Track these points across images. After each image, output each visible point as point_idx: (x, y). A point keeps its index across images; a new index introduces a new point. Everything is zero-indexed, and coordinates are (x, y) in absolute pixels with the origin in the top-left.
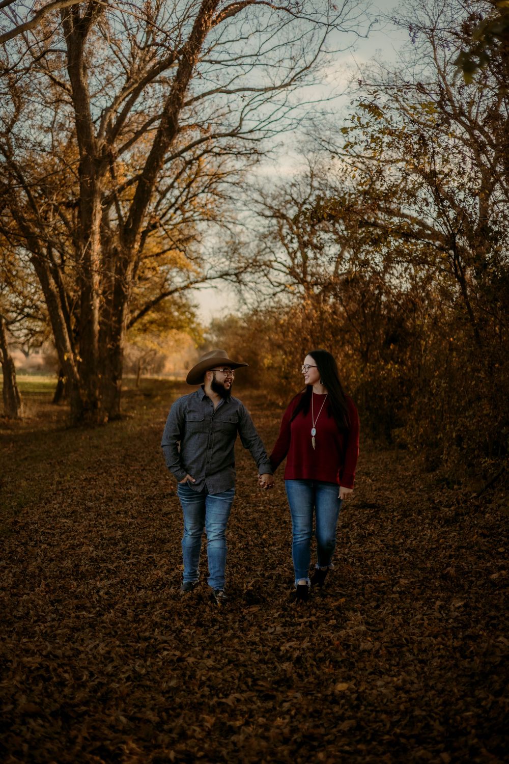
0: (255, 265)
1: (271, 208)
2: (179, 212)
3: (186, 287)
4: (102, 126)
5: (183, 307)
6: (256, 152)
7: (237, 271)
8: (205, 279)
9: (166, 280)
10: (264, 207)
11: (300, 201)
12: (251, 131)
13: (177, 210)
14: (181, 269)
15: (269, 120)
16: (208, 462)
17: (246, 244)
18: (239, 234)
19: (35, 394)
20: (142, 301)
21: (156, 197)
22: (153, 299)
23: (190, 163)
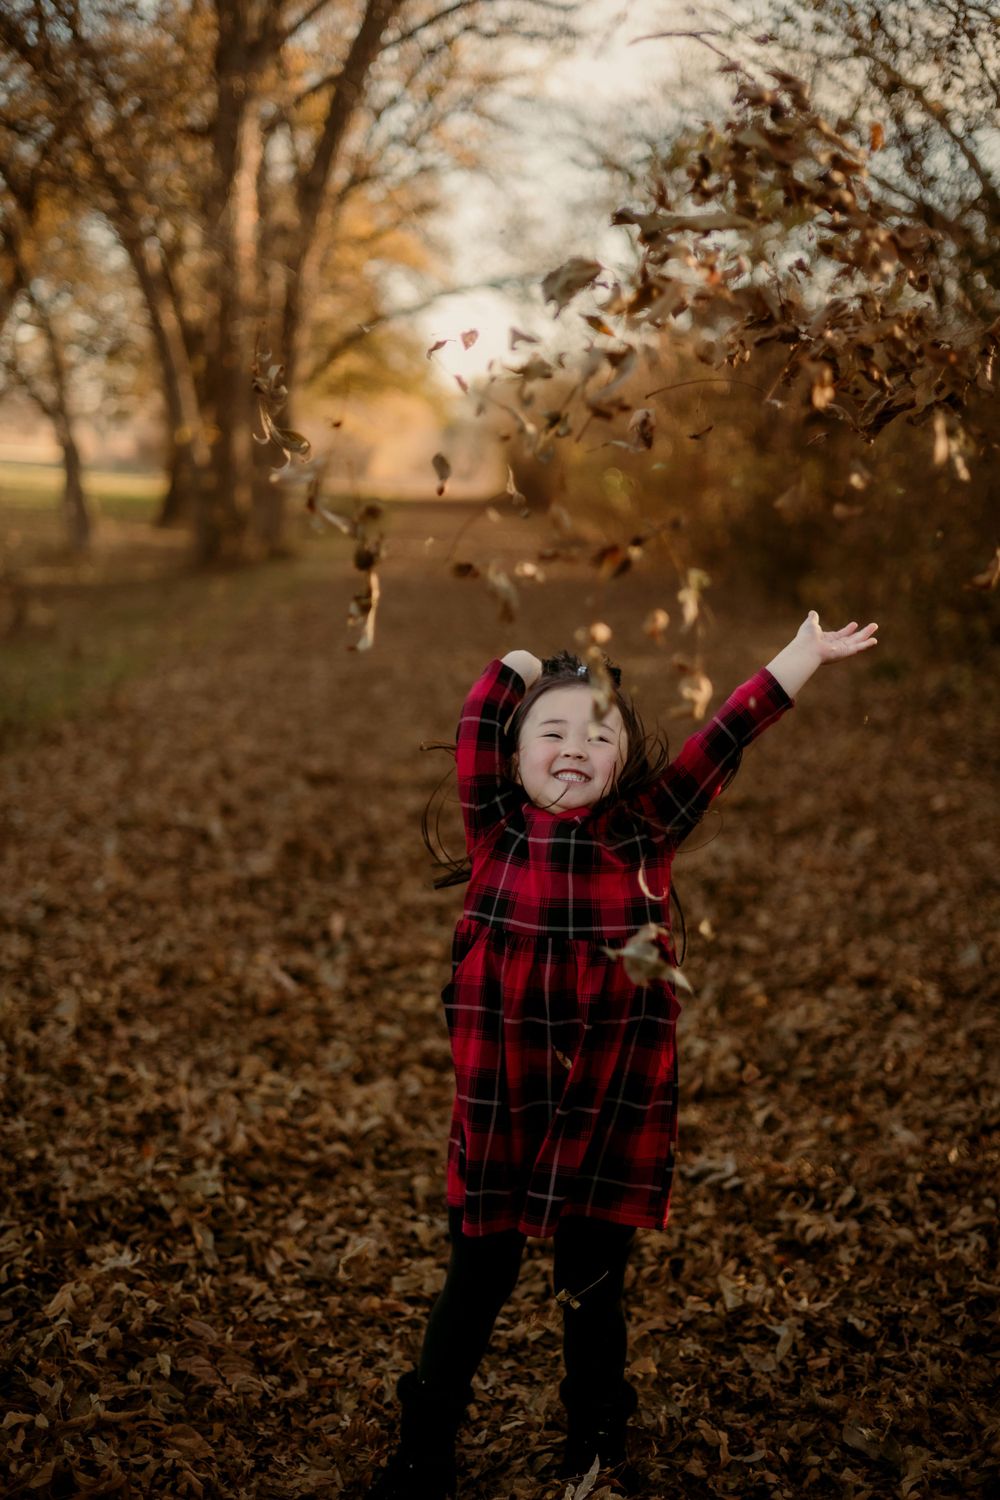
3: (422, 306)
6: (568, 32)
21: (365, 119)
23: (432, 52)
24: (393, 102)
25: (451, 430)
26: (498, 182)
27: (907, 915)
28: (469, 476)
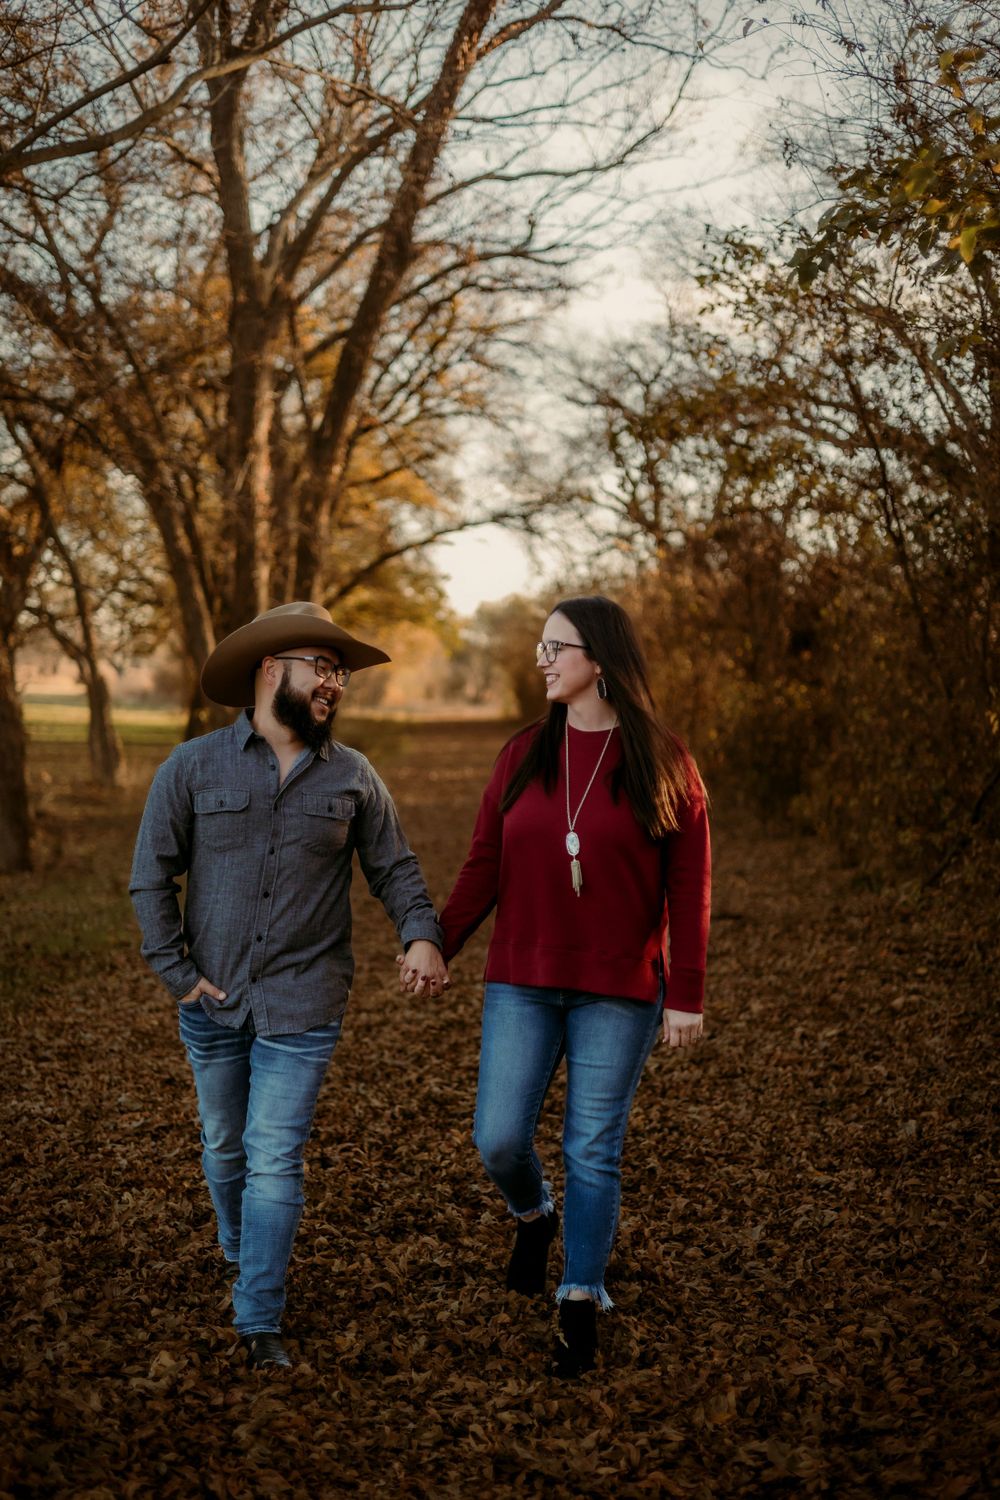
0: (561, 497)
1: (591, 386)
2: (415, 400)
3: (429, 541)
4: (271, 245)
5: (423, 580)
6: (560, 285)
7: (526, 510)
8: (462, 526)
9: (390, 528)
10: (577, 384)
11: (647, 376)
12: (553, 247)
13: (411, 393)
14: (418, 507)
15: (586, 225)
16: (259, 939)
17: (542, 458)
18: (530, 439)
19: (142, 744)
20: (345, 568)
21: (374, 371)
22: (364, 563)
23: (434, 308)
24: (398, 352)
28: (476, 701)
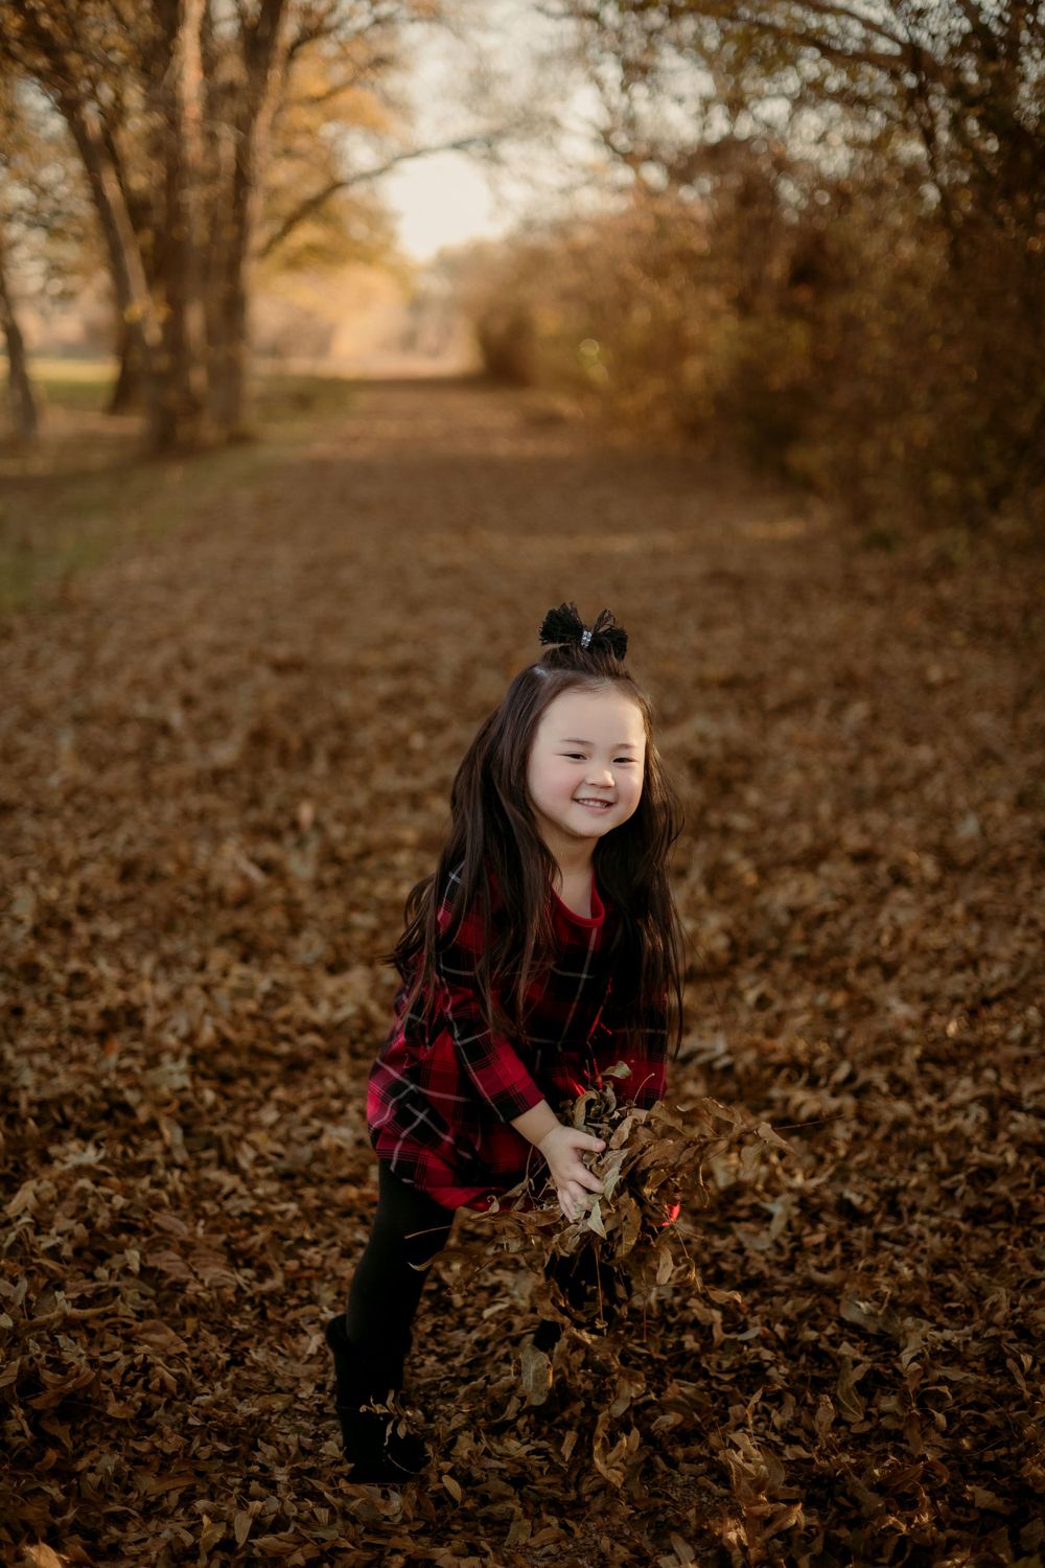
0: (529, 122)
3: (381, 171)
7: (490, 136)
8: (417, 153)
9: (335, 156)
18: (494, 54)
22: (311, 192)
25: (417, 304)
26: (459, 35)
27: (901, 789)
28: (435, 353)
